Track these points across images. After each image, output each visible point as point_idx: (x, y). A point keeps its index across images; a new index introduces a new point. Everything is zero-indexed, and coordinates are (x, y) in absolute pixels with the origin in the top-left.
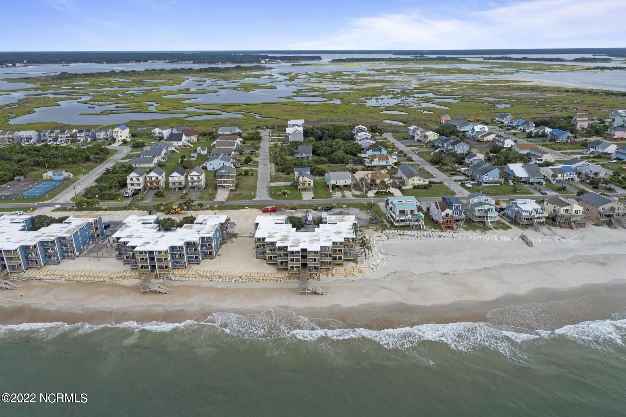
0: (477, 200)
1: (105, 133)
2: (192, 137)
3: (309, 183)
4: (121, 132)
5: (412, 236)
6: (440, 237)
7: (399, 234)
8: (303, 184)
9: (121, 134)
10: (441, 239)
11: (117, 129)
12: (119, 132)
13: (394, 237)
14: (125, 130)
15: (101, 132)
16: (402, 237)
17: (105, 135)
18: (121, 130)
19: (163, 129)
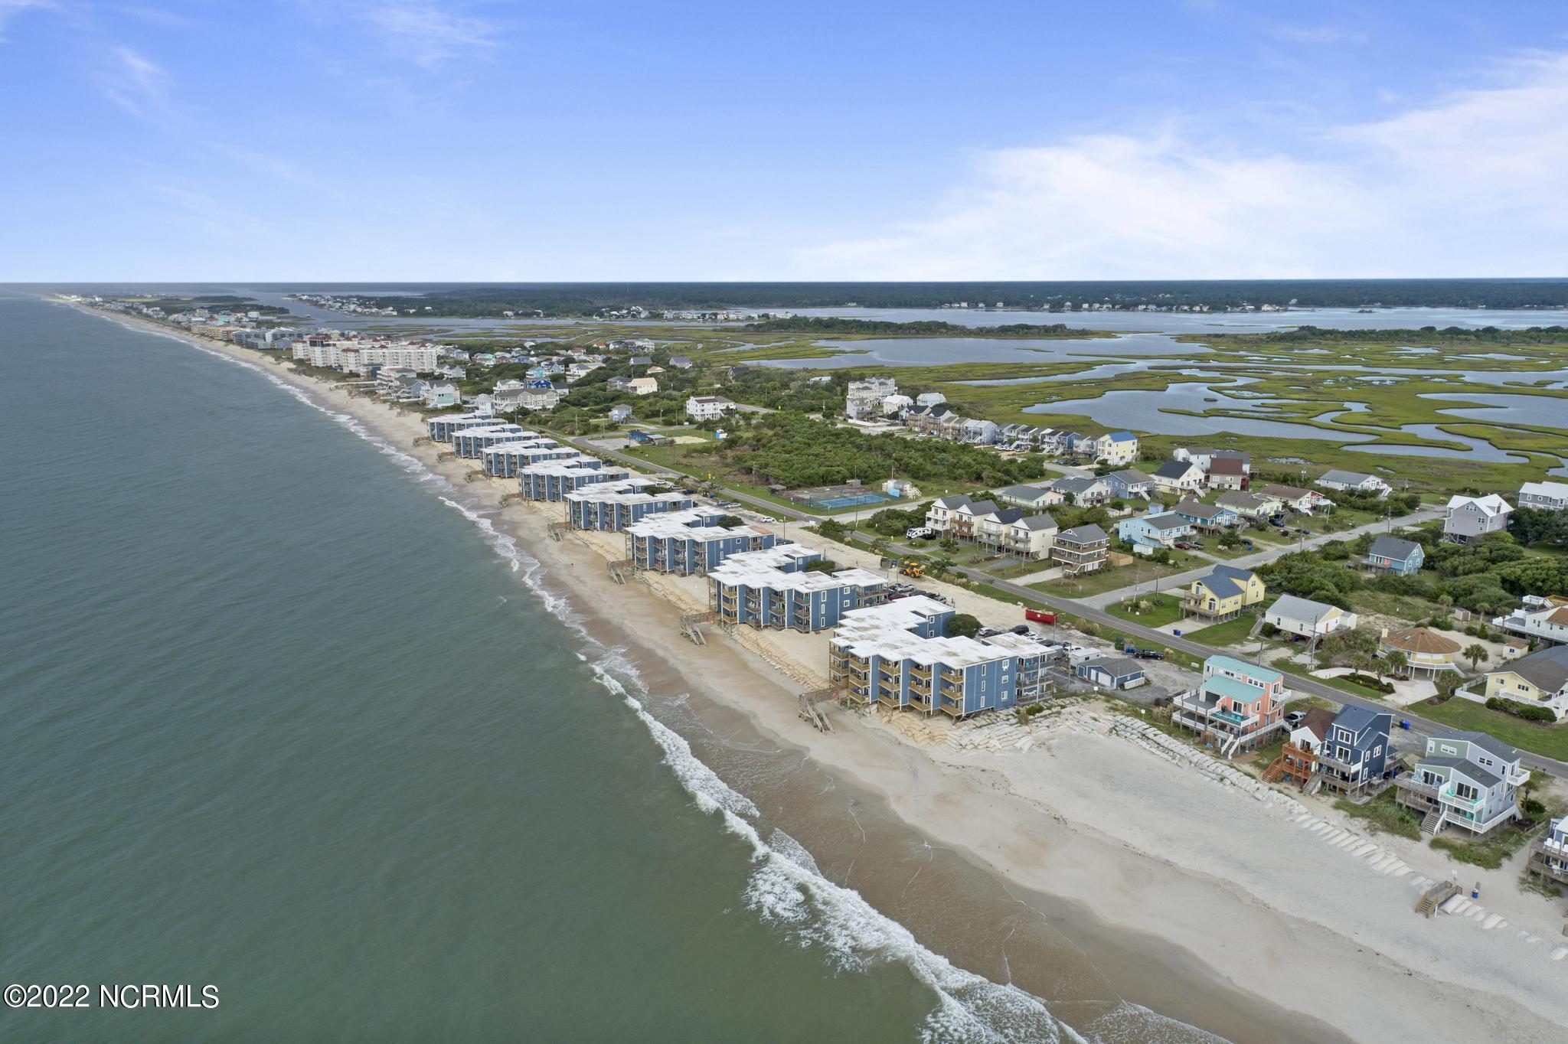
0: (1449, 748)
1: (1089, 442)
2: (1228, 478)
3: (1210, 604)
4: (1110, 445)
5: (1166, 750)
6: (1222, 780)
7: (1144, 735)
8: (1198, 602)
9: (1109, 449)
10: (1221, 785)
11: (1107, 438)
12: (1107, 445)
13: (1128, 734)
14: (1120, 443)
15: (1082, 439)
16: (1144, 744)
17: (1088, 446)
18: (1111, 441)
19: (1192, 453)
